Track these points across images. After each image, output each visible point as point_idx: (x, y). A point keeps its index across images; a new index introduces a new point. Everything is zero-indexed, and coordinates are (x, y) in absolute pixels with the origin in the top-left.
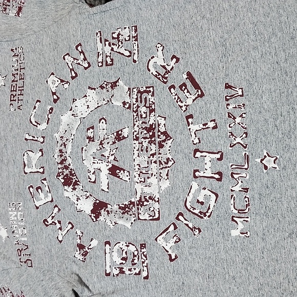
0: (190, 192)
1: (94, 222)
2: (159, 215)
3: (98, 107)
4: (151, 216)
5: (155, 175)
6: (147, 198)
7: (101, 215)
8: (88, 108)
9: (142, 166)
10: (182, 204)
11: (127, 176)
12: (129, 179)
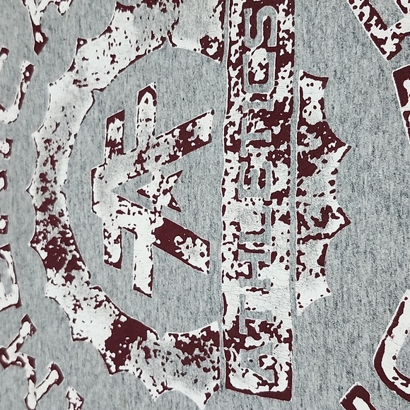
0: (395, 323)
1: (111, 373)
2: (290, 384)
3: (138, 57)
4: (264, 383)
5: (282, 259)
6: (256, 326)
7: (130, 358)
8: (113, 62)
9: (244, 229)
10: (367, 359)
11: (202, 255)
12: (207, 264)
